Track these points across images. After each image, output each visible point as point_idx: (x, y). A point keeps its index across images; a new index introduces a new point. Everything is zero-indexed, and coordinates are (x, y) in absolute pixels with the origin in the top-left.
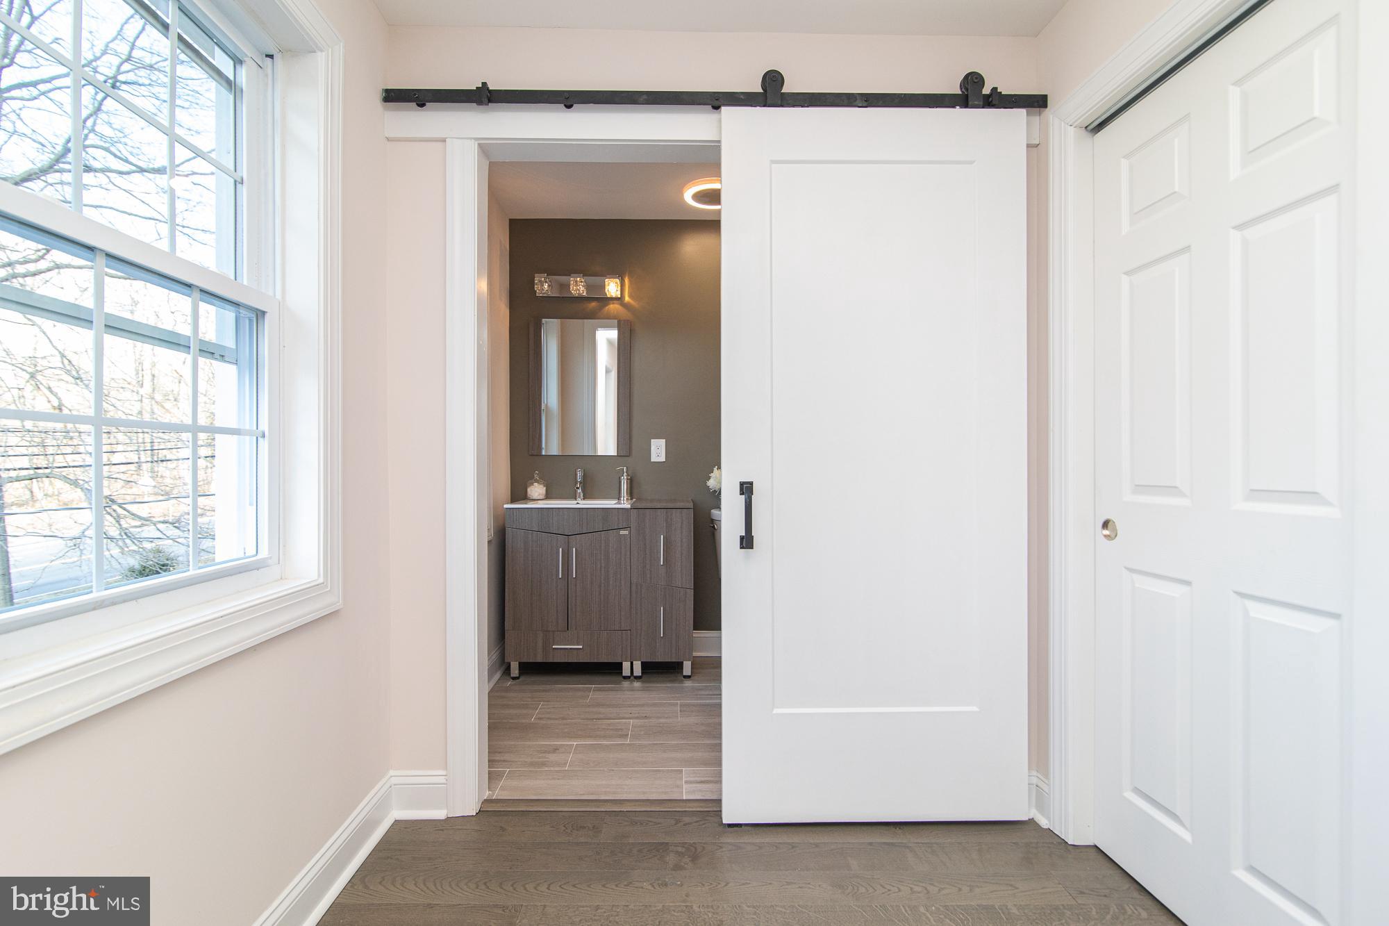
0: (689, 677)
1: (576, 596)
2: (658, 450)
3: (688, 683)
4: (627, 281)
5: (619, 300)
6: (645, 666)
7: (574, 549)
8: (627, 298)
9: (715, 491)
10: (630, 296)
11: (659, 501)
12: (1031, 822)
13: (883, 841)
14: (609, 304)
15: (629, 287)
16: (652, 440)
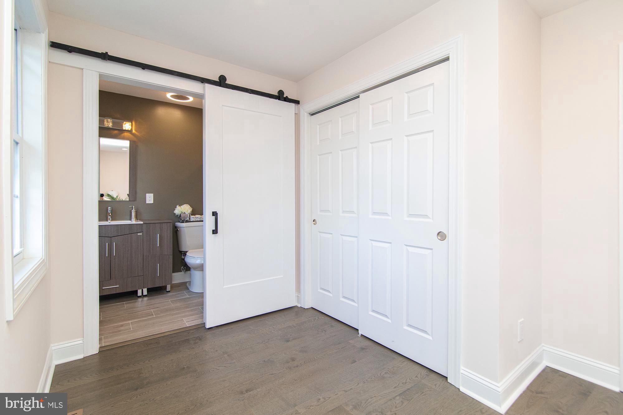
0: (169, 291)
1: (115, 264)
2: (150, 198)
3: (170, 294)
4: (134, 123)
5: (130, 131)
6: (149, 290)
7: (114, 243)
8: (134, 131)
9: (178, 215)
10: (135, 130)
11: (152, 220)
12: (296, 306)
13: (259, 320)
14: (125, 133)
15: (135, 127)
16: (147, 194)
